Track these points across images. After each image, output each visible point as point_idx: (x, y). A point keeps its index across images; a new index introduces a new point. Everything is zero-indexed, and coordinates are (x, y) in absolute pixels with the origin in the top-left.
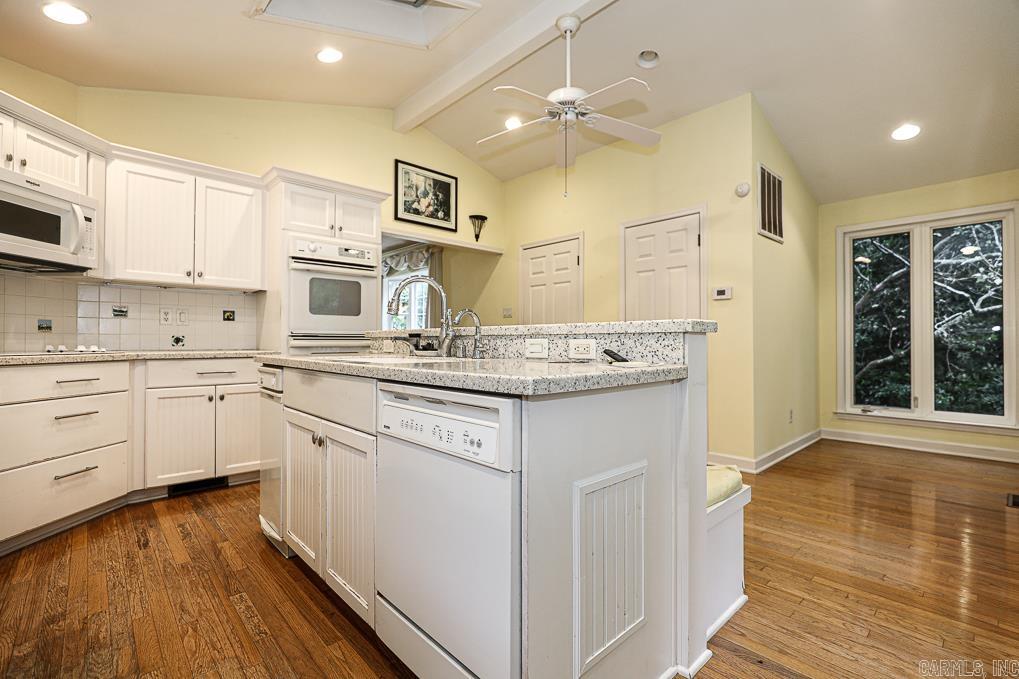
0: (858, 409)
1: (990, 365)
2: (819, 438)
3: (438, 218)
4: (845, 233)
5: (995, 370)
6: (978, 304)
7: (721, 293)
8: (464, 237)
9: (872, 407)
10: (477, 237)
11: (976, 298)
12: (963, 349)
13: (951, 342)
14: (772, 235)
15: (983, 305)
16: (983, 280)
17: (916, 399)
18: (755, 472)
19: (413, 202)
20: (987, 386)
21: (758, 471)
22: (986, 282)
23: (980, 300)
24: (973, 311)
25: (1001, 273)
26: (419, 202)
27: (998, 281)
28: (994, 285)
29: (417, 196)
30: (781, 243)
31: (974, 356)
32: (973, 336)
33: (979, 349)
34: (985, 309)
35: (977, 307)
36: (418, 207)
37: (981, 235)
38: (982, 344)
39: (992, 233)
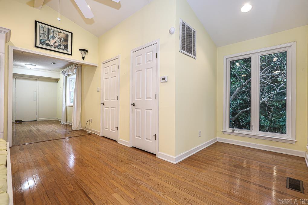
0: (231, 130)
1: (282, 111)
2: (216, 141)
3: (61, 49)
4: (227, 59)
5: (284, 113)
6: (278, 89)
7: (163, 79)
8: (76, 57)
9: (236, 129)
10: (83, 58)
11: (277, 86)
12: (274, 106)
13: (268, 103)
14: (189, 54)
15: (280, 90)
16: (280, 80)
17: (252, 126)
18: (175, 163)
19: (46, 40)
20: (282, 119)
21: (176, 162)
22: (281, 81)
23: (279, 88)
24: (277, 92)
25: (286, 77)
26: (49, 41)
27: (285, 80)
28: (284, 82)
29: (48, 38)
30: (195, 59)
31: (277, 108)
32: (277, 101)
33: (279, 106)
34: (281, 91)
35: (278, 90)
36: (49, 43)
37: (280, 65)
38: (280, 104)
39: (284, 65)
